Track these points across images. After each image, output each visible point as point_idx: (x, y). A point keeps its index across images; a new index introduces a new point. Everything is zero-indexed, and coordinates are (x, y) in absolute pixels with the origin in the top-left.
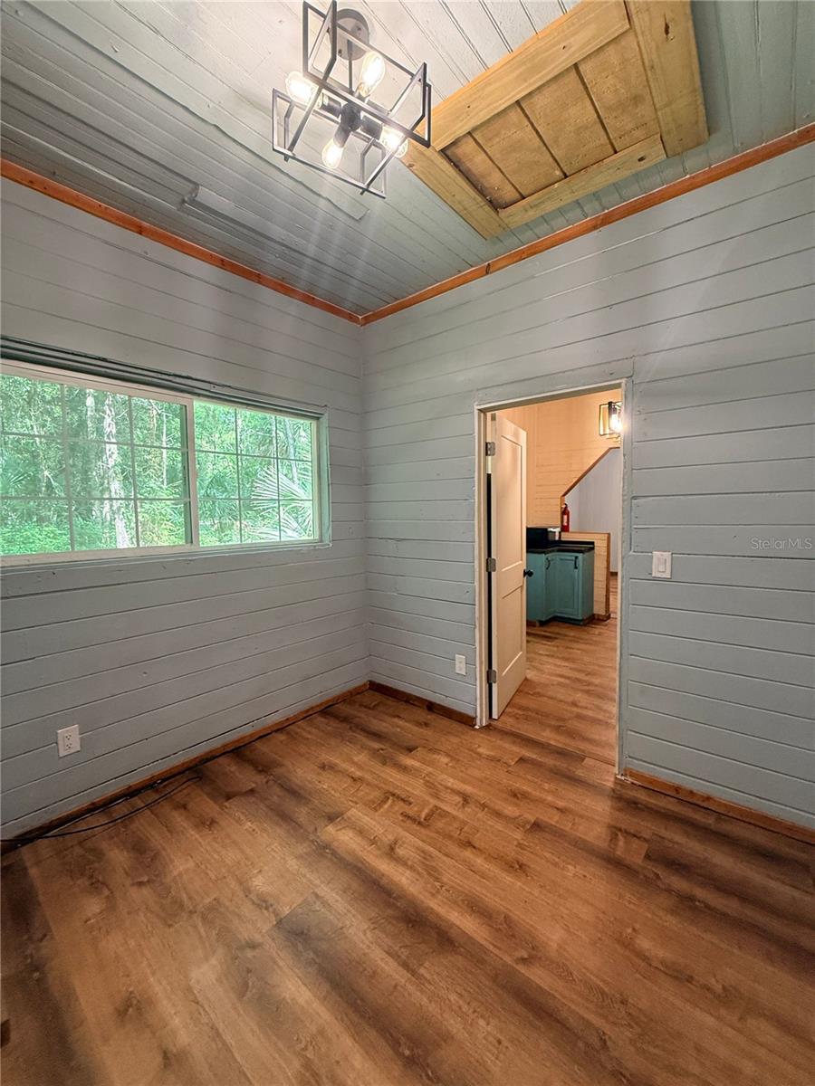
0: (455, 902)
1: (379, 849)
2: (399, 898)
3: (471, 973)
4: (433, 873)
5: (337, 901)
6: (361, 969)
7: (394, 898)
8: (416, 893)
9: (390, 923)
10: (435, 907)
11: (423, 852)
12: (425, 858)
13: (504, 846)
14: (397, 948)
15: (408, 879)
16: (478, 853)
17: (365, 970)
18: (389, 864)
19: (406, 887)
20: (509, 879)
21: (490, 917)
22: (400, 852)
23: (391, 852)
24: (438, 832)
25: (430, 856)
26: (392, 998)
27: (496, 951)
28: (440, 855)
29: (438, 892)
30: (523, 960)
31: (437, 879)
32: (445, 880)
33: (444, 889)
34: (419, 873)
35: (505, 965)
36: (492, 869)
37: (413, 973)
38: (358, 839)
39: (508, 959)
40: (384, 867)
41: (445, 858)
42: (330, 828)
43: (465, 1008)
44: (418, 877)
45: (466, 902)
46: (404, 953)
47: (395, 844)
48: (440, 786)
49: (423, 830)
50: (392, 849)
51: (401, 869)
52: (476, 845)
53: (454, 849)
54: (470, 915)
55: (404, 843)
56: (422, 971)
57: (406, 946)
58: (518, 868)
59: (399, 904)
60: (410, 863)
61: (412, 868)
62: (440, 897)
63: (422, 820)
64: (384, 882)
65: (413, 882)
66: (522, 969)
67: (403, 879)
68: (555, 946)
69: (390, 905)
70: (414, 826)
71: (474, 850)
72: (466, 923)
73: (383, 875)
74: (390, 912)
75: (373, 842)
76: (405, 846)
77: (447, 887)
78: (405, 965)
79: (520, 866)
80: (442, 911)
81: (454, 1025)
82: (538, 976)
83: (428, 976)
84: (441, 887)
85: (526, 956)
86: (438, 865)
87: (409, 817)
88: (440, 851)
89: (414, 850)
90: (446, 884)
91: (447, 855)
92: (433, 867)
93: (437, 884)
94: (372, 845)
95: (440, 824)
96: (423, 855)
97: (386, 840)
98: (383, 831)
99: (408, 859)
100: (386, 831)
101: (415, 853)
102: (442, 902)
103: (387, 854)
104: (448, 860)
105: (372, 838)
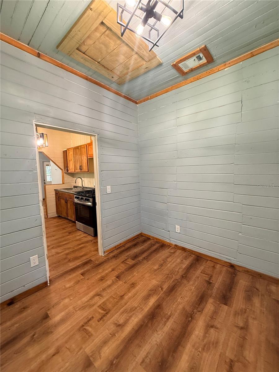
0: (145, 303)
1: (118, 332)
4: (133, 309)
5: (145, 349)
6: (172, 334)
7: (144, 323)
8: (142, 316)
9: (154, 325)
11: (123, 312)
12: (126, 312)
13: (125, 287)
14: (163, 322)
15: (135, 319)
16: (126, 294)
17: (171, 333)
18: (128, 326)
19: (139, 319)
20: (137, 288)
21: (150, 295)
22: (121, 321)
23: (120, 326)
24: (114, 307)
25: (125, 310)
26: (178, 323)
27: (160, 295)
29: (141, 308)
30: (162, 289)
31: (136, 308)
32: (136, 306)
33: (140, 306)
34: (133, 314)
35: (164, 293)
36: (133, 291)
37: (170, 316)
38: (110, 343)
39: (162, 292)
40: (128, 329)
41: (127, 305)
44: (135, 315)
45: (145, 300)
46: (164, 320)
47: (117, 324)
48: (86, 304)
49: (111, 312)
50: (119, 325)
51: (130, 321)
52: (123, 294)
53: (123, 301)
54: (150, 299)
56: (169, 314)
58: (133, 285)
59: (147, 322)
60: (128, 318)
61: (131, 317)
62: (144, 307)
63: (105, 312)
65: (137, 316)
66: (164, 290)
67: (135, 321)
68: (157, 282)
69: (147, 325)
70: (108, 316)
71: (125, 295)
72: (152, 301)
73: (133, 328)
74: (149, 325)
75: (113, 335)
76: (118, 320)
78: (168, 319)
79: (133, 284)
80: (149, 307)
81: (181, 307)
82: (165, 287)
83: (170, 312)
85: (161, 288)
86: (130, 307)
87: (101, 318)
88: (124, 306)
89: (121, 316)
90: (138, 305)
91: (126, 304)
92: (130, 309)
93: (138, 308)
94: (115, 335)
95: (109, 306)
96: (124, 313)
97: (114, 329)
98: (107, 331)
99: (126, 318)
100: (107, 329)
101: (123, 316)
102: (145, 307)
103: (122, 327)
104: (128, 304)
105: (111, 336)
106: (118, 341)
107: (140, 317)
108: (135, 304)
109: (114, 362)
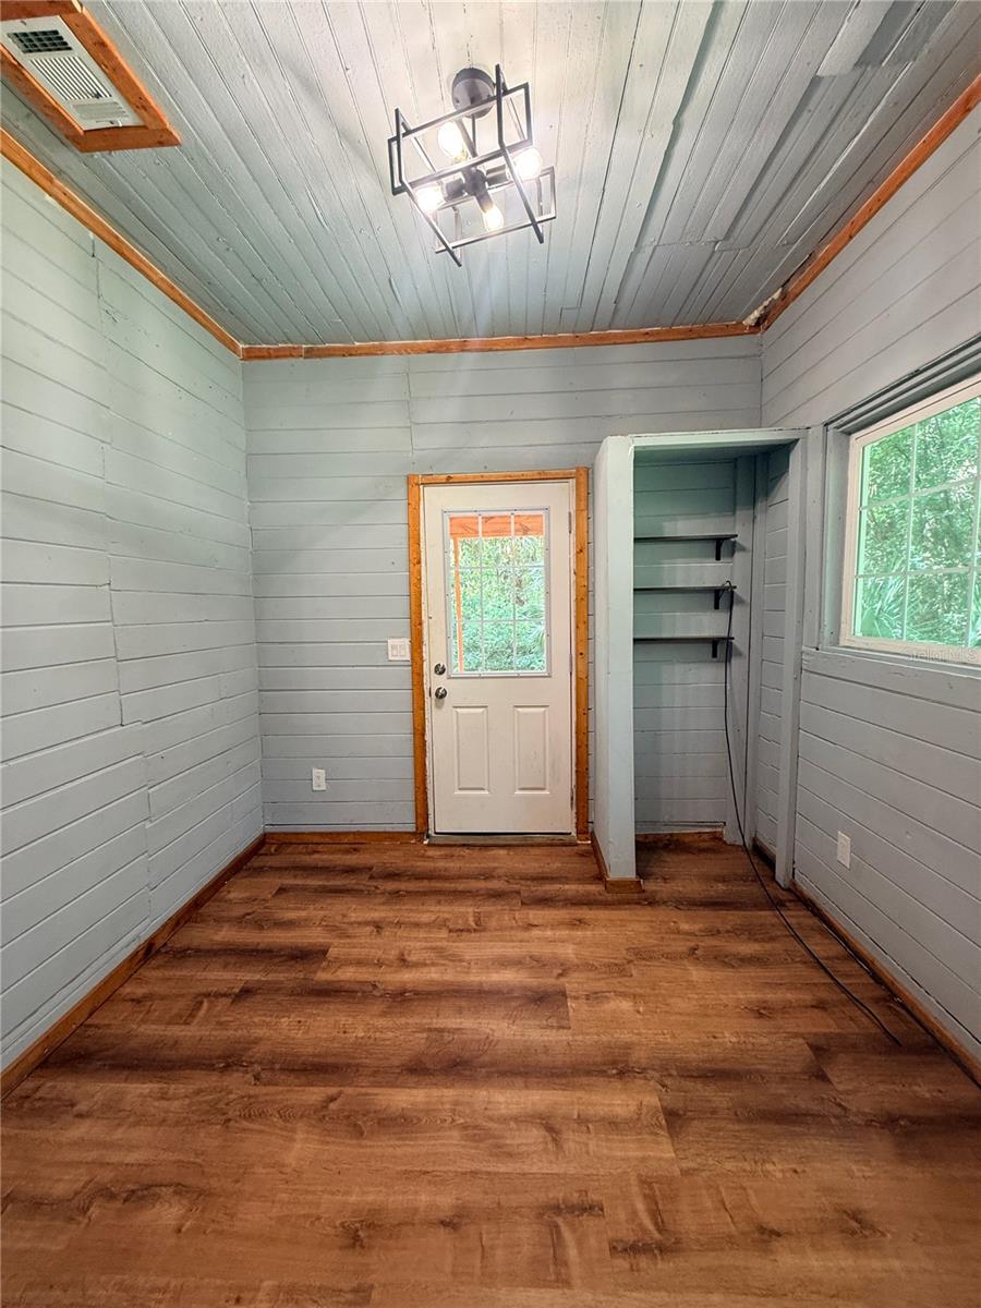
0: (427, 1112)
1: (566, 1118)
2: (489, 1076)
3: (381, 1059)
4: (475, 1133)
7: (493, 1073)
8: (477, 1092)
9: (479, 1050)
10: (446, 1092)
11: (510, 1155)
12: (499, 1147)
14: (456, 1036)
15: (498, 1103)
18: (533, 1104)
19: (491, 1092)
21: (380, 1122)
22: (535, 1135)
23: (550, 1126)
24: (516, 1210)
25: (497, 1155)
28: (484, 1167)
29: (453, 1111)
31: (465, 1127)
32: (455, 1133)
33: (450, 1121)
34: (491, 1119)
35: (350, 1085)
36: (399, 1198)
37: (430, 1030)
38: (602, 1111)
39: (349, 1090)
40: (537, 1099)
41: (475, 1166)
42: (652, 1100)
43: (378, 1035)
44: (488, 1113)
45: (415, 1121)
47: (554, 1140)
49: (541, 1197)
50: (550, 1129)
51: (514, 1110)
53: (473, 1195)
54: (403, 1109)
55: (546, 1150)
56: (425, 1035)
57: (449, 1042)
59: (483, 1070)
60: (512, 1124)
61: (504, 1120)
62: (447, 1106)
64: (519, 1081)
65: (489, 1102)
66: (333, 1091)
67: (505, 1099)
69: (492, 1064)
70: (560, 1197)
71: (442, 1215)
72: (403, 1098)
73: (526, 1087)
75: (583, 1121)
76: (541, 1147)
77: (446, 1125)
78: (440, 1031)
80: (436, 1093)
82: (315, 1094)
83: (417, 1035)
84: (453, 1120)
86: (476, 1148)
87: (585, 1210)
88: (489, 1173)
89: (524, 1148)
90: (450, 1129)
91: (474, 1173)
92: (481, 1141)
93: (462, 1121)
94: (579, 1116)
95: (527, 1234)
96: (505, 1150)
97: (571, 1135)
98: (592, 1147)
99: (519, 1130)
100: (588, 1153)
101: (519, 1145)
102: (442, 1104)
103: (549, 1117)
104: (468, 1166)
105: (590, 1125)
106: (581, 1098)
107: (485, 1093)
108: (451, 1142)
109: (614, 1072)
